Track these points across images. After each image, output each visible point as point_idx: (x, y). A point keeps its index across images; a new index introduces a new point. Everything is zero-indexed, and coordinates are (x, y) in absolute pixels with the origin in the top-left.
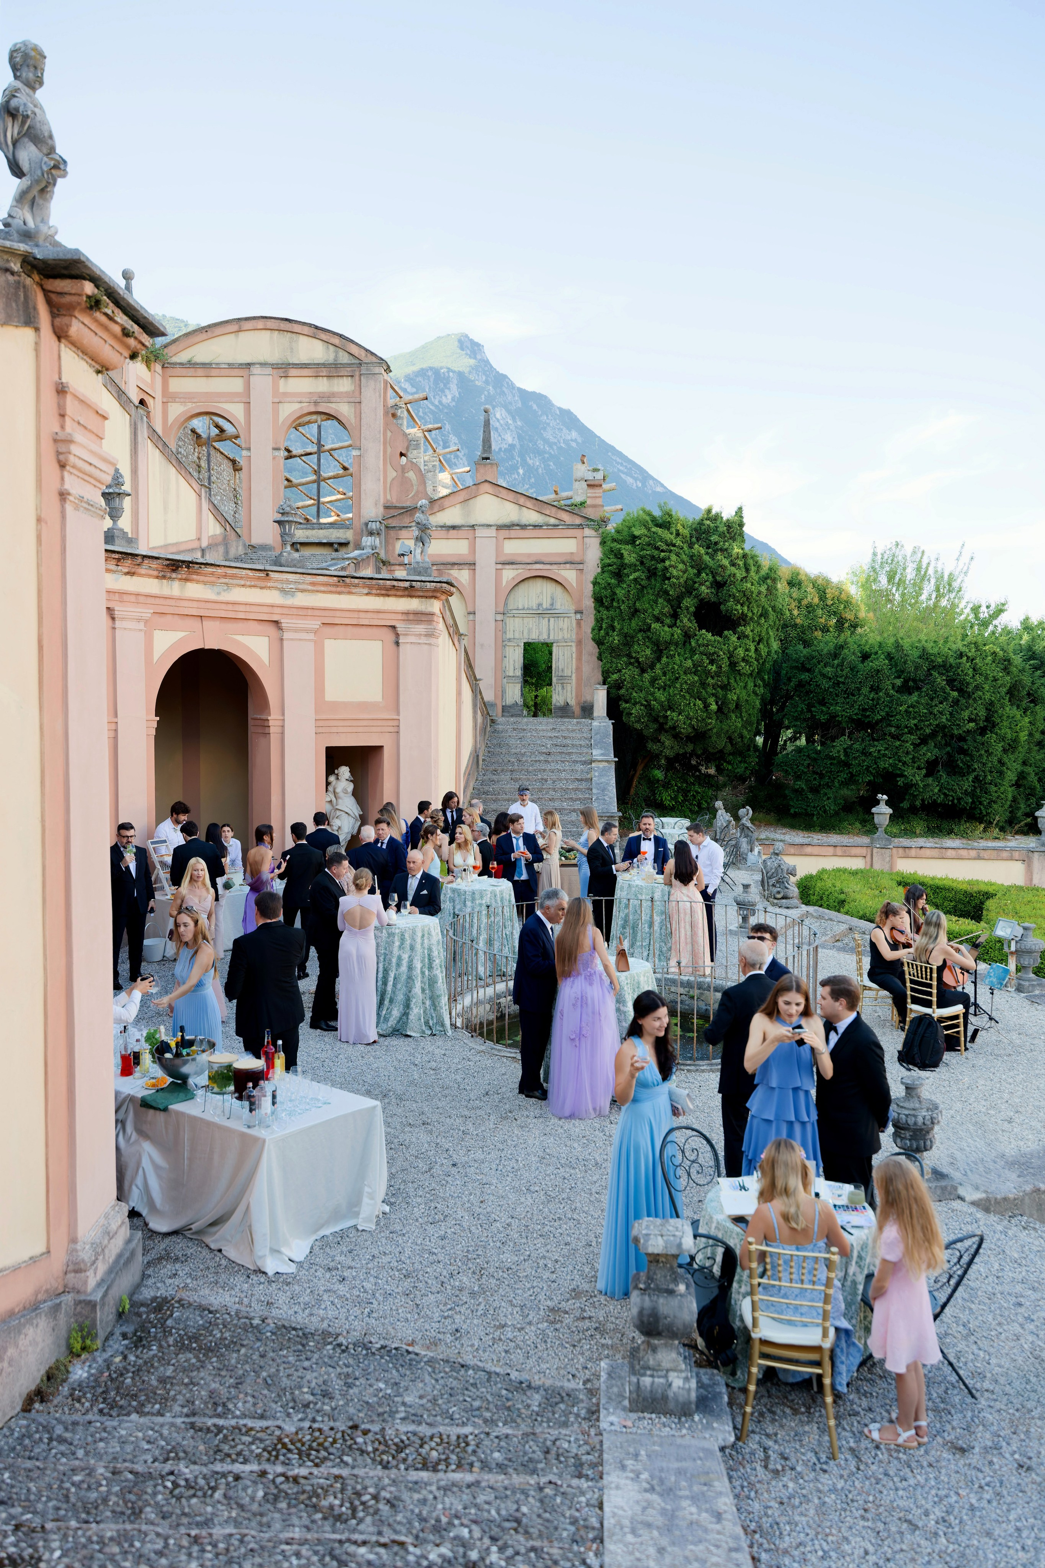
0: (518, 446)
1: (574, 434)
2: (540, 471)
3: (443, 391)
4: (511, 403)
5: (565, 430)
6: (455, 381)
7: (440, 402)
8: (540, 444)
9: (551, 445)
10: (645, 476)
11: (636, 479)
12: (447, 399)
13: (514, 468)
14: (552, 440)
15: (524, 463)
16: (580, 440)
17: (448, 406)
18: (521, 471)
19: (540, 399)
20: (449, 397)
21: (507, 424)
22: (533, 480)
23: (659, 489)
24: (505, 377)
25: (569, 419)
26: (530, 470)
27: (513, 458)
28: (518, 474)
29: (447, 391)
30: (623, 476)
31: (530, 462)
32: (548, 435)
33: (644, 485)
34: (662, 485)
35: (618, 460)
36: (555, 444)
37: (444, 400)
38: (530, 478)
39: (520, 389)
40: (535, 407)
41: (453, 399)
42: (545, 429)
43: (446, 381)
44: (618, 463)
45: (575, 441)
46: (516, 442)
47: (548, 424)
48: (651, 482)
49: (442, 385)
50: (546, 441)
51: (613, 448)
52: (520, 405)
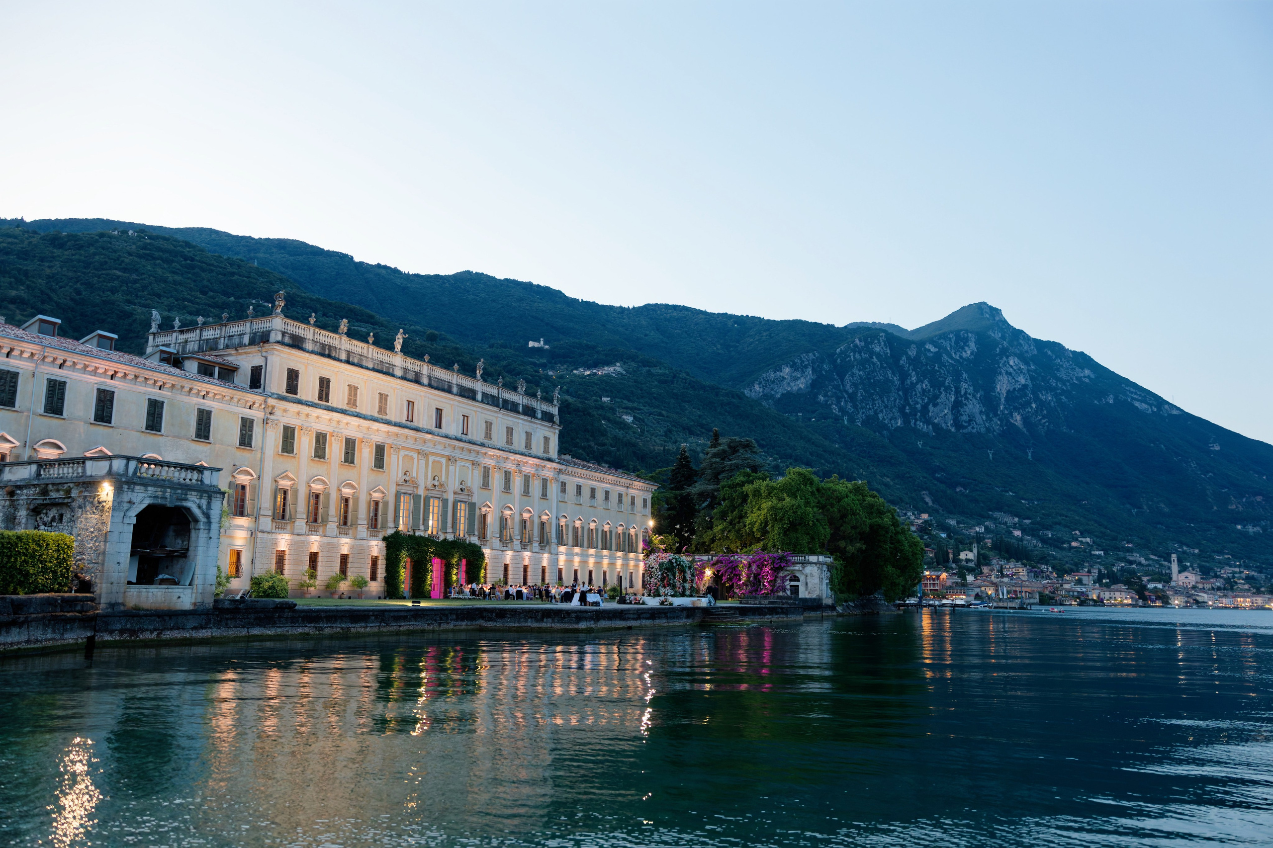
0: (1031, 386)
1: (1087, 372)
2: (1052, 404)
3: (963, 348)
4: (1027, 352)
5: (1077, 369)
6: (974, 340)
7: (961, 357)
8: (1053, 382)
9: (1064, 382)
10: (1159, 402)
11: (1151, 405)
12: (967, 354)
13: (1029, 403)
14: (1065, 377)
15: (1037, 399)
16: (1092, 376)
17: (968, 359)
18: (1034, 406)
19: (1056, 347)
20: (969, 352)
21: (1020, 369)
22: (1045, 412)
23: (1175, 412)
24: (1021, 332)
25: (1082, 360)
26: (1042, 404)
27: (1026, 395)
28: (1031, 408)
29: (966, 348)
30: (1137, 404)
31: (1043, 398)
32: (1062, 374)
33: (1159, 409)
34: (1179, 409)
35: (1132, 390)
36: (1068, 381)
37: (964, 355)
38: (1042, 410)
39: (1035, 340)
40: (1049, 353)
41: (972, 354)
42: (1058, 370)
43: (966, 341)
44: (1132, 393)
45: (1088, 377)
46: (1029, 382)
47: (1062, 366)
48: (1166, 407)
49: (962, 344)
50: (1059, 379)
51: (1127, 380)
52: (1036, 352)
